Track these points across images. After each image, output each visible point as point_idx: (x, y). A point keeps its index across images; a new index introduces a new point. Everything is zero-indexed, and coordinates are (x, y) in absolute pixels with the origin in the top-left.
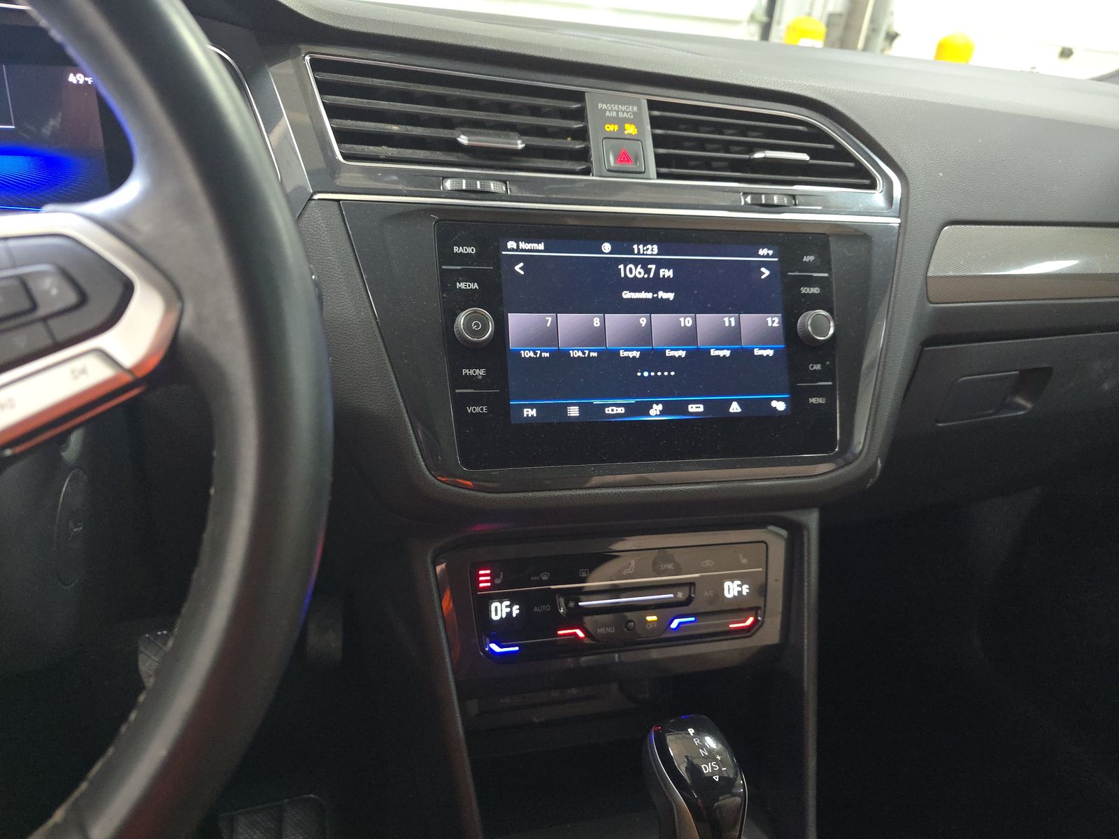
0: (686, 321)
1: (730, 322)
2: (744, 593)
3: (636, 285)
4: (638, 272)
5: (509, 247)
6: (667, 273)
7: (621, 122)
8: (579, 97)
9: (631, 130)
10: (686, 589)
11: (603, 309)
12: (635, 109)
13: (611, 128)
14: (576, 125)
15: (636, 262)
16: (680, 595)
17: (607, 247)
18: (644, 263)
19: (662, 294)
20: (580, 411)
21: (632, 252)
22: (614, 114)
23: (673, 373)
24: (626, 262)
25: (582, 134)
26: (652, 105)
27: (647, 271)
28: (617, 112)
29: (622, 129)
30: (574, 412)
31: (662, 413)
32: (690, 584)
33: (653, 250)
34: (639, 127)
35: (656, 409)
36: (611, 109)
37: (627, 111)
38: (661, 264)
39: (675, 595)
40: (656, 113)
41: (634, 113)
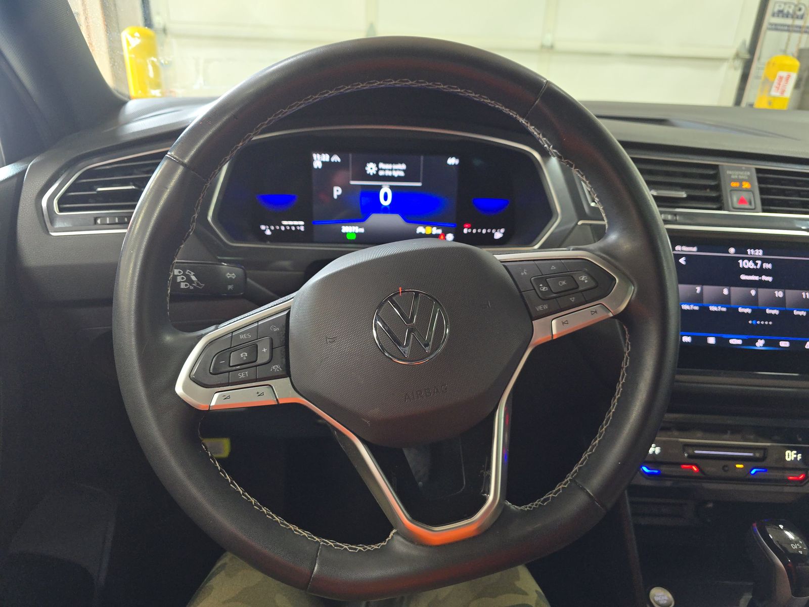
0: (779, 294)
1: (806, 295)
2: (798, 459)
3: (749, 272)
4: (750, 265)
5: (676, 249)
6: (768, 266)
7: (741, 181)
8: (716, 167)
9: (746, 185)
10: (762, 452)
11: (728, 284)
12: (749, 173)
13: (735, 185)
14: (713, 183)
15: (749, 259)
16: (758, 455)
17: (732, 250)
18: (754, 260)
19: (764, 278)
20: (716, 340)
21: (747, 253)
22: (736, 177)
23: (770, 323)
24: (743, 259)
25: (717, 188)
26: (759, 171)
27: (756, 264)
28: (738, 175)
29: (741, 185)
30: (711, 340)
31: (764, 345)
32: (764, 449)
33: (759, 253)
34: (751, 184)
35: (760, 343)
36: (734, 174)
37: (744, 175)
38: (764, 261)
39: (754, 454)
40: (760, 175)
41: (748, 176)
